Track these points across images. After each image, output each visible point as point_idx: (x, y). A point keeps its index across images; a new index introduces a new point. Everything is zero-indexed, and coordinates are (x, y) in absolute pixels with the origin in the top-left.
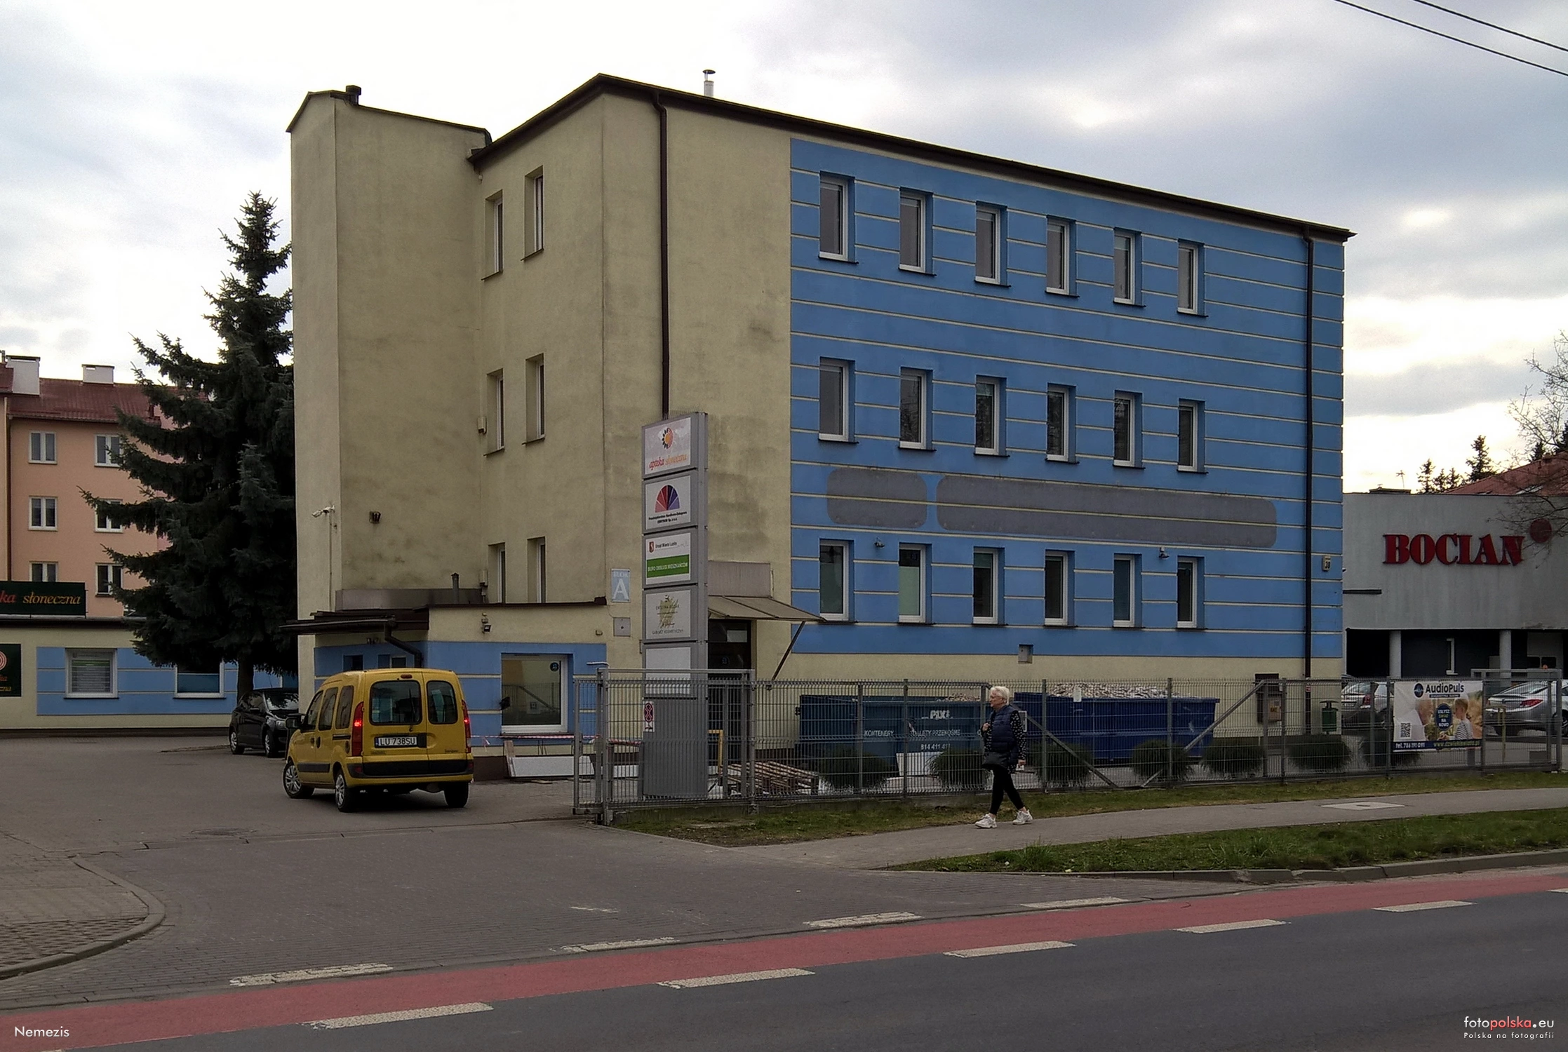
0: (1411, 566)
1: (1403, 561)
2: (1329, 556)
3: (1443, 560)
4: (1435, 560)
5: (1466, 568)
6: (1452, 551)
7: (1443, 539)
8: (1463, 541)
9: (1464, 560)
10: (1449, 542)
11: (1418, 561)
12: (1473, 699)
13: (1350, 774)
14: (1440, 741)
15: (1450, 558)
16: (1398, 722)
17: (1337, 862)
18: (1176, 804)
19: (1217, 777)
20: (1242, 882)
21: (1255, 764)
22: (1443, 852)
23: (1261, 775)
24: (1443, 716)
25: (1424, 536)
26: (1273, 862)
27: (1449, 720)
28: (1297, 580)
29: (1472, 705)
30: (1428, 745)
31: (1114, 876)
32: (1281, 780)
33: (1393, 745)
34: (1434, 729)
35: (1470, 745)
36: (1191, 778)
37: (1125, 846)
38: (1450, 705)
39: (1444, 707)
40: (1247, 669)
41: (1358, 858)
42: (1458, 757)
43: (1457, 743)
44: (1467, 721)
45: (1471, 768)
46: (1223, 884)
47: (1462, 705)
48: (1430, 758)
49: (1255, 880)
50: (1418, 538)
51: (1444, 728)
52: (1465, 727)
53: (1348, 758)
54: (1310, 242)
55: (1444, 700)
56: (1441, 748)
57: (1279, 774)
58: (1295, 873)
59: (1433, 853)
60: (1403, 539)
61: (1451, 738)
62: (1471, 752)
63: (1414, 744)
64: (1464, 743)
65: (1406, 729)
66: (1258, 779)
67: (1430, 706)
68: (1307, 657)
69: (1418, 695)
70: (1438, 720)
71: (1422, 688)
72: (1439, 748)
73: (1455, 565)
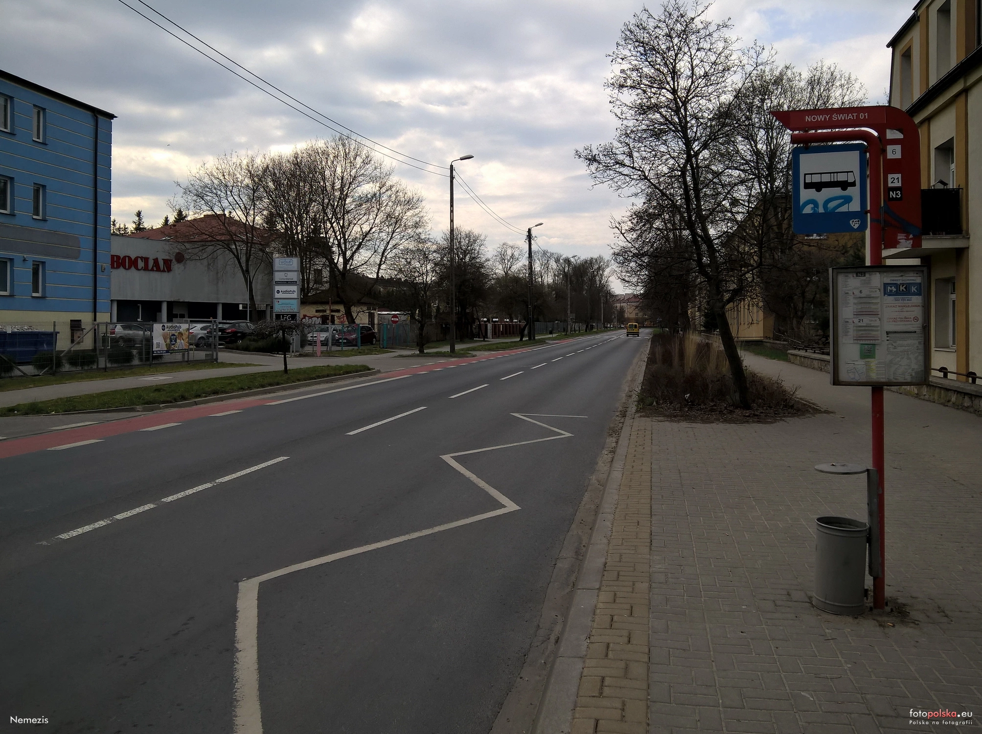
0: (122, 270)
1: (118, 267)
2: (105, 265)
3: (137, 268)
4: (133, 268)
5: (147, 272)
6: (141, 264)
7: (137, 258)
8: (146, 260)
9: (146, 268)
10: (139, 260)
11: (125, 268)
12: (185, 331)
13: (135, 365)
14: (172, 350)
15: (140, 267)
16: (155, 342)
17: (176, 400)
18: (68, 382)
19: (73, 369)
20: (139, 411)
21: (92, 362)
22: (213, 393)
23: (95, 367)
24: (173, 339)
25: (128, 256)
26: (150, 402)
27: (176, 341)
28: (90, 276)
29: (185, 334)
30: (167, 352)
31: (79, 413)
32: (105, 369)
33: (153, 352)
34: (169, 345)
35: (183, 351)
36: (64, 370)
37: (70, 400)
38: (176, 334)
39: (173, 335)
40: (65, 318)
41: (183, 398)
42: (178, 357)
43: (179, 351)
44: (182, 341)
45: (183, 361)
46: (132, 413)
47: (181, 334)
48: (168, 358)
49: (145, 410)
50: (125, 257)
51: (173, 344)
52: (182, 344)
53: (133, 358)
54: (97, 117)
55: (173, 332)
56: (172, 353)
57: (104, 366)
58: (161, 405)
59: (209, 394)
60: (118, 257)
61: (176, 349)
62: (184, 355)
63: (161, 352)
64: (182, 351)
65: (158, 344)
66: (95, 369)
67: (168, 334)
68: (95, 312)
69: (163, 330)
70: (171, 341)
71: (165, 327)
72: (171, 353)
73: (142, 271)
